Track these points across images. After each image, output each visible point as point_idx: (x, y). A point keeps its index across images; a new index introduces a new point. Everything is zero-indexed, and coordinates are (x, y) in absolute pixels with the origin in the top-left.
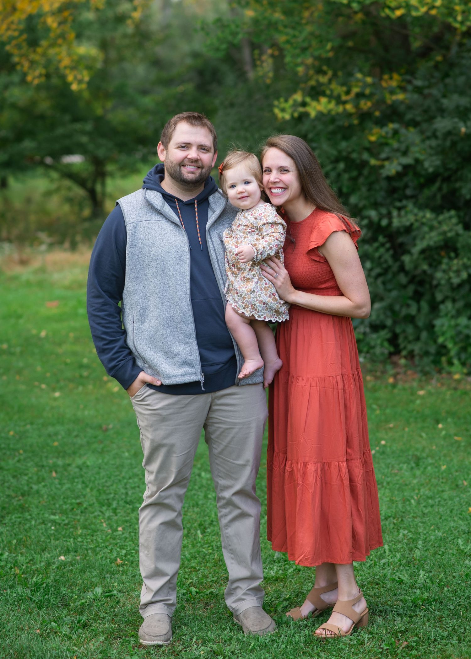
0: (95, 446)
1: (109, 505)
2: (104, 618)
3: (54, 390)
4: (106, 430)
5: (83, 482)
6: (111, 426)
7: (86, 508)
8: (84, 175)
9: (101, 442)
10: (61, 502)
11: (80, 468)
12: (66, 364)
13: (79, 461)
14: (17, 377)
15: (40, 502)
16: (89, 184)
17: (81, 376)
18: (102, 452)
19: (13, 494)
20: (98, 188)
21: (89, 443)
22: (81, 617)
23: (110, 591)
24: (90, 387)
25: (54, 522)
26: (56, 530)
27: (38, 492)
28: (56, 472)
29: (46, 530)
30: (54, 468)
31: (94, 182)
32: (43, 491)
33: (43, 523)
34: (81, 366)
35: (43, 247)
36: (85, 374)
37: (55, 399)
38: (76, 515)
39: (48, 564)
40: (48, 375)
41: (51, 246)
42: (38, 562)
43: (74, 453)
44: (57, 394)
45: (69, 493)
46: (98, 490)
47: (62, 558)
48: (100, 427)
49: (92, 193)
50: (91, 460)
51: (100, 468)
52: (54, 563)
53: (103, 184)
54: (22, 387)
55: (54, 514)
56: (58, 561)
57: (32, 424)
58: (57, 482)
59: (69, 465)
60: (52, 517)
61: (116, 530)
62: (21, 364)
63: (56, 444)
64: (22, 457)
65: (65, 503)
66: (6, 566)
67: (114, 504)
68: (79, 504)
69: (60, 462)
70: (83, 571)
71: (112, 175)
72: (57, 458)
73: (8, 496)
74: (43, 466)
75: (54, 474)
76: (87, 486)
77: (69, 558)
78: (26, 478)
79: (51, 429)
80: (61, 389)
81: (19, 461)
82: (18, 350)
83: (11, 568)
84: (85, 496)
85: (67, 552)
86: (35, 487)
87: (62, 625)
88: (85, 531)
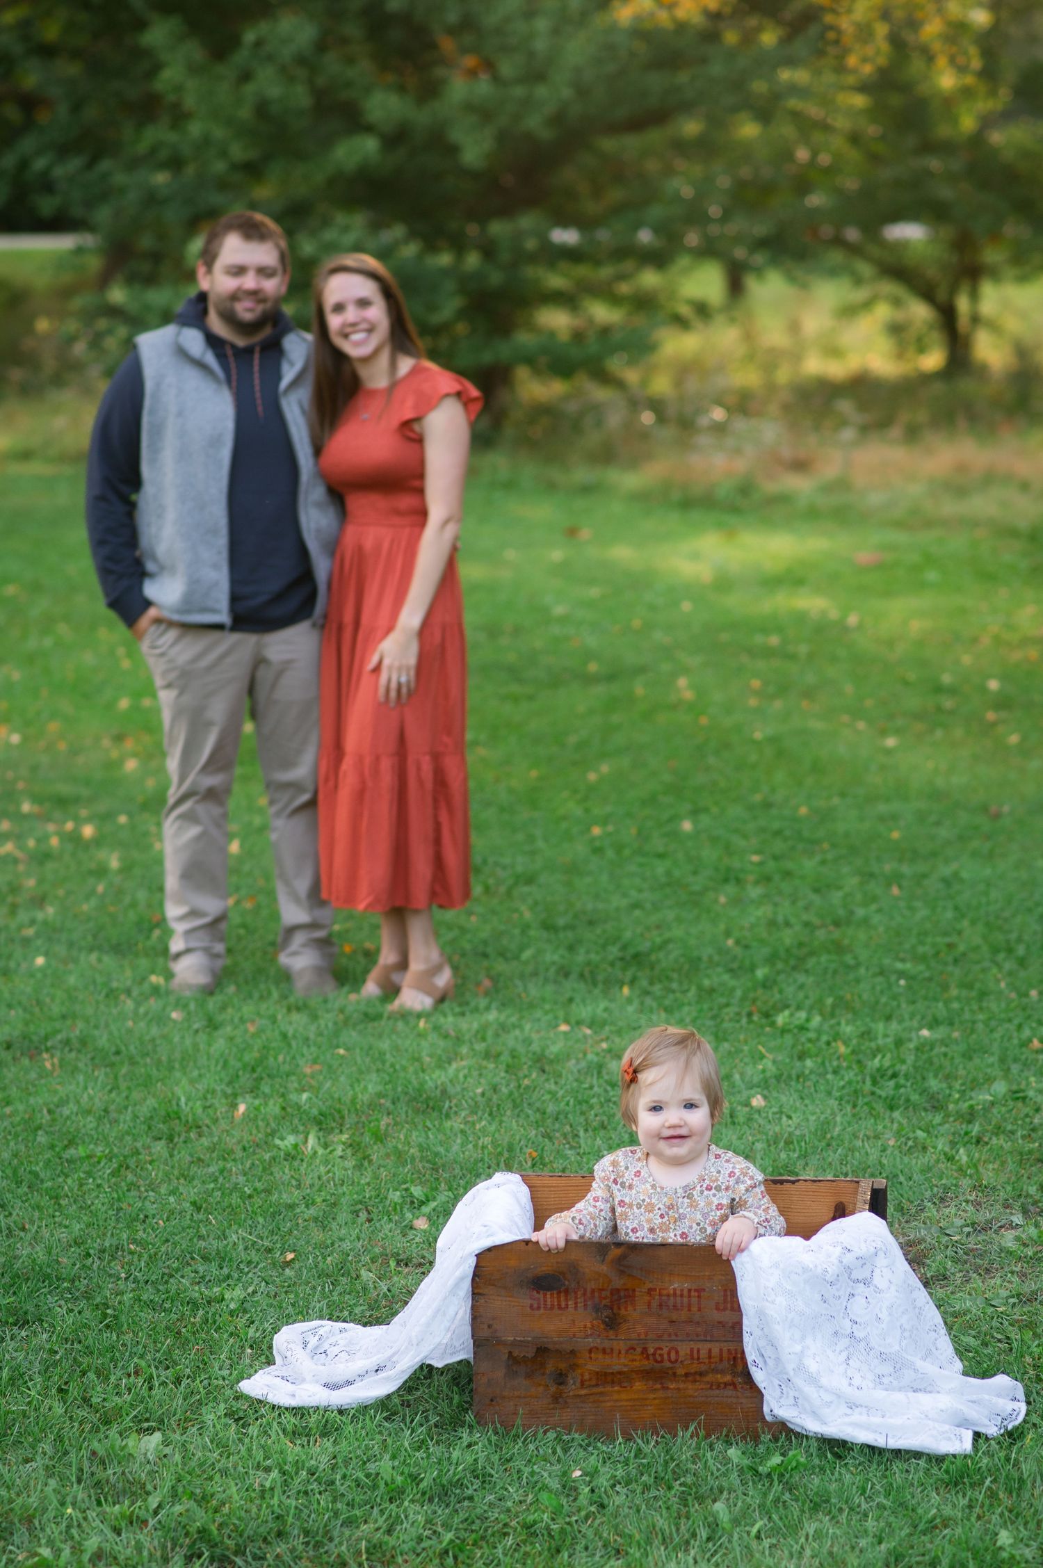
0: (975, 844)
1: (1010, 950)
2: (1013, 1132)
3: (883, 733)
4: (997, 816)
5: (956, 908)
6: (1006, 809)
7: (964, 954)
8: (932, 272)
9: (988, 837)
10: (914, 941)
11: (947, 882)
12: (906, 683)
13: (947, 871)
14: (804, 704)
15: (871, 938)
16: (941, 295)
17: (939, 709)
18: (990, 856)
19: (816, 921)
20: (963, 304)
21: (961, 838)
22: (970, 1126)
23: (1023, 1091)
24: (958, 733)
25: (901, 974)
26: (909, 987)
27: (865, 921)
28: (900, 887)
29: (890, 986)
30: (896, 878)
31: (953, 290)
32: (876, 919)
33: (881, 973)
34: (939, 689)
35: (848, 434)
36: (948, 703)
37: (888, 752)
38: (946, 964)
39: (899, 1043)
40: (869, 703)
41: (865, 430)
42: (880, 1036)
43: (934, 854)
44: (891, 742)
45: (928, 926)
46: (987, 924)
47: (925, 1033)
48: (985, 809)
49: (947, 315)
50: (969, 869)
51: (988, 885)
52: (910, 1040)
53: (974, 296)
54: (816, 725)
55: (903, 960)
56: (918, 1037)
57: (843, 795)
58: (902, 904)
59: (925, 876)
60: (899, 966)
61: (1027, 995)
62: (810, 678)
63: (896, 835)
64: (829, 856)
65: (922, 943)
66: (818, 1039)
67: (1021, 951)
68: (950, 946)
69: (906, 869)
70: (969, 1056)
71: (994, 274)
72: (901, 860)
73: (807, 924)
74: (872, 875)
75: (895, 891)
76: (963, 916)
77: (941, 1032)
78: (840, 894)
79: (882, 808)
80: (898, 732)
81: (823, 862)
82: (803, 649)
83: (828, 1043)
84: (960, 933)
85: (934, 1024)
86: (860, 912)
87: (936, 1137)
88: (964, 993)
